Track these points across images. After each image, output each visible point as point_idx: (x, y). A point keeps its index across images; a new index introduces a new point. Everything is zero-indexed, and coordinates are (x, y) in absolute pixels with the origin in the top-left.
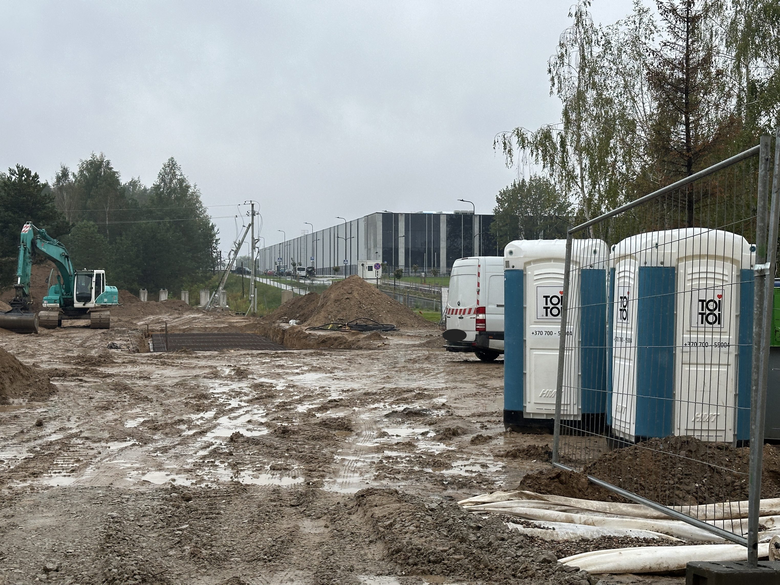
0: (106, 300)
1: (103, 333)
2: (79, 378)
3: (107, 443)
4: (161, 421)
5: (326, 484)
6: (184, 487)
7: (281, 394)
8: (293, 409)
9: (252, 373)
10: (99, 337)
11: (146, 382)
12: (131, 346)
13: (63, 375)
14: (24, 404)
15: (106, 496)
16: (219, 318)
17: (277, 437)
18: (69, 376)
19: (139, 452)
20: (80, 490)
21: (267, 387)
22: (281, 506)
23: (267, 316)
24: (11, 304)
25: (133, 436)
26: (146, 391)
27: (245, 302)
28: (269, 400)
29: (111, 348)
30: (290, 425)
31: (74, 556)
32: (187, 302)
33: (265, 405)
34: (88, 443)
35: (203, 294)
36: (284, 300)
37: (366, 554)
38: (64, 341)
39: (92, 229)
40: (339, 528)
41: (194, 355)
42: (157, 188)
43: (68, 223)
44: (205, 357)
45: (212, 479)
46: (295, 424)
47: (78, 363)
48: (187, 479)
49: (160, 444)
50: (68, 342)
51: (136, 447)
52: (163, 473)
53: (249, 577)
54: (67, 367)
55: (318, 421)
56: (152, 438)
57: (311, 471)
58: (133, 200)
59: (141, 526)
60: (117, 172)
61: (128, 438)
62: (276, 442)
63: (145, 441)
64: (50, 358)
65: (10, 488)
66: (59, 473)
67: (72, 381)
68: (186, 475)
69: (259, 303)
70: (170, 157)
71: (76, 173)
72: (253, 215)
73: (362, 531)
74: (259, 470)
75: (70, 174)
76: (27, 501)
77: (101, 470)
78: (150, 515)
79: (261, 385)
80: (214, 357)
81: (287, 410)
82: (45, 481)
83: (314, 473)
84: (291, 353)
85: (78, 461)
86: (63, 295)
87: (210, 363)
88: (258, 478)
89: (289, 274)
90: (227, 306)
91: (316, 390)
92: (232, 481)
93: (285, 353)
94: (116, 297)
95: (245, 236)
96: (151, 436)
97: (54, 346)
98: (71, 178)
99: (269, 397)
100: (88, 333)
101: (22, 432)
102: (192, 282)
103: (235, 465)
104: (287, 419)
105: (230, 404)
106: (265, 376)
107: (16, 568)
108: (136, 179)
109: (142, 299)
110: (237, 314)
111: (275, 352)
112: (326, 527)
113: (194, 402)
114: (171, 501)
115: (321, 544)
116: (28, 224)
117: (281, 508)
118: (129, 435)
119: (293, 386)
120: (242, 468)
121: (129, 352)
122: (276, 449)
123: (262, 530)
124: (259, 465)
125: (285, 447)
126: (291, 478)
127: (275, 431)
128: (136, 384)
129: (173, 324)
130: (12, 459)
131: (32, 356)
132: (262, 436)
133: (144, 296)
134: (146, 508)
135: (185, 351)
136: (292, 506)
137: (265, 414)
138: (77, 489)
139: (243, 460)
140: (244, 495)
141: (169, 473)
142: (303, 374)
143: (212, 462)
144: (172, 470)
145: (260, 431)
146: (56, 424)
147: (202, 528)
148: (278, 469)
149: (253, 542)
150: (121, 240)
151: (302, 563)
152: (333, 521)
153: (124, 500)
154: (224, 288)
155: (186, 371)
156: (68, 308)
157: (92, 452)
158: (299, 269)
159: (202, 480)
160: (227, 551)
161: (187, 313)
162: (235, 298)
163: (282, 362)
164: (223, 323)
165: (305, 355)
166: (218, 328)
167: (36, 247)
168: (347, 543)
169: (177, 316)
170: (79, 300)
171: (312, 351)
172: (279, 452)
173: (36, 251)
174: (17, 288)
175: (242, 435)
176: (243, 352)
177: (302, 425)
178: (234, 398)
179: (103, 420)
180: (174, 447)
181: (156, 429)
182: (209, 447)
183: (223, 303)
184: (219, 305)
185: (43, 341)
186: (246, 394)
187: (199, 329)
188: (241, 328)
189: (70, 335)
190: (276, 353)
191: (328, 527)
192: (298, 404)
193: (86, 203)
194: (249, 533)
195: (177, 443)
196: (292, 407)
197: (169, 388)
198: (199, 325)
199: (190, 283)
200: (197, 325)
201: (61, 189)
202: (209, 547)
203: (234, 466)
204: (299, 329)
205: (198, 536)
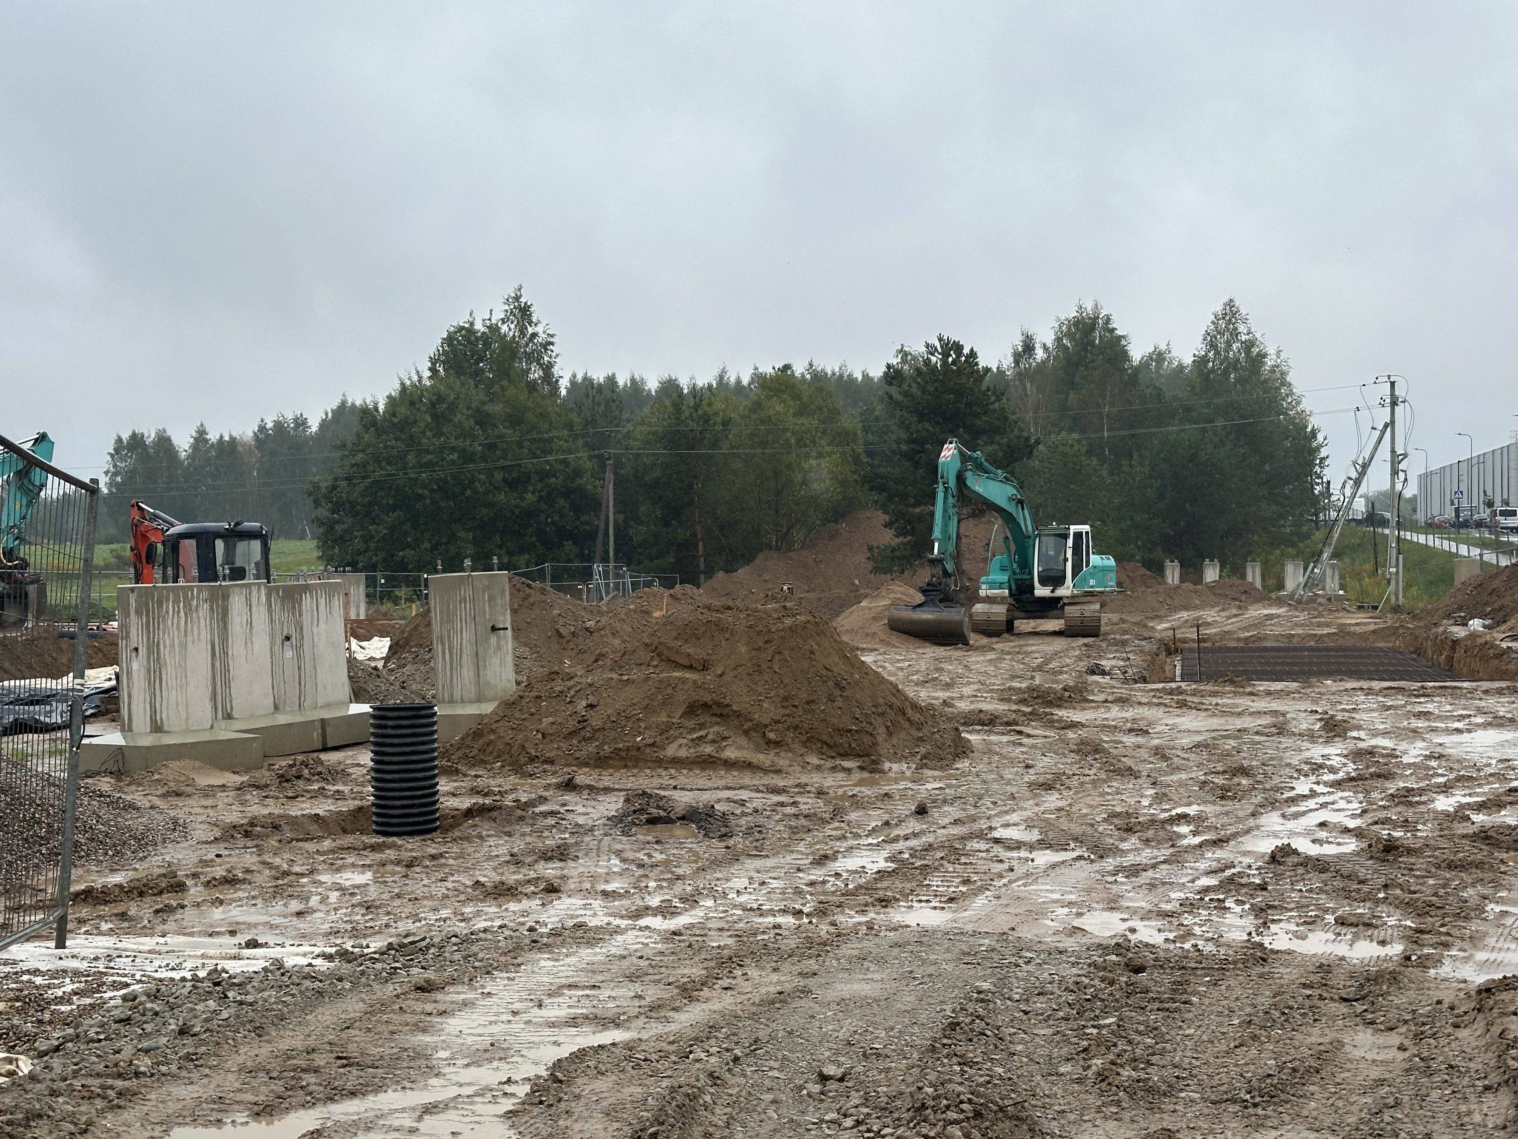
0: (1092, 582)
1: (1086, 645)
2: (1018, 728)
3: (1031, 852)
4: (1145, 815)
5: (1446, 961)
6: (1147, 945)
7: (1408, 773)
8: (1424, 803)
9: (1359, 728)
10: (1077, 653)
11: (1140, 740)
12: (1130, 671)
13: (988, 721)
14: (908, 773)
15: (992, 950)
16: (1320, 615)
17: (1371, 858)
18: (1001, 724)
19: (1084, 872)
20: (952, 935)
21: (1383, 756)
22: (1321, 998)
23: (1422, 611)
24: (924, 591)
25: (1081, 842)
26: (1133, 757)
27: (1378, 584)
28: (1378, 783)
29: (1093, 673)
30: (1409, 835)
31: (878, 1055)
32: (1258, 584)
33: (1367, 792)
34: (998, 850)
35: (1290, 569)
36: (1462, 576)
37: (1469, 1113)
38: (1012, 660)
39: (1076, 448)
40: (1426, 1054)
41: (1249, 689)
42: (1200, 362)
43: (1027, 439)
44: (1269, 693)
45: (1210, 935)
46: (1419, 834)
47: (1023, 701)
48: (1159, 931)
49: (1130, 860)
50: (1018, 661)
51: (1083, 862)
52: (1118, 915)
53: (1199, 1133)
54: (1002, 707)
55: (1470, 830)
56: (1117, 847)
57: (1422, 932)
58: (1156, 388)
59: (1026, 1013)
60: (1124, 337)
61: (1072, 845)
62: (1365, 869)
63: (1101, 852)
64: (979, 690)
65: (833, 924)
66: (928, 901)
67: (1003, 734)
68: (1159, 923)
69: (1408, 586)
70: (1226, 300)
71: (1049, 344)
72: (1394, 404)
73: (1471, 1065)
74: (1310, 923)
75: (1037, 346)
76: (849, 950)
77: (1002, 901)
78: (1052, 994)
79: (1371, 752)
80: (1288, 694)
81: (1411, 804)
82: (899, 915)
83: (1427, 936)
84: (1455, 687)
85: (966, 882)
86: (1014, 573)
87: (1275, 705)
88: (1304, 938)
89: (1480, 524)
90: (1341, 592)
91: (1490, 765)
92: (1249, 940)
93: (1441, 687)
94: (1113, 575)
95: (1375, 449)
96: (1117, 843)
97: (991, 669)
98: (1040, 354)
99: (1379, 776)
100: (1059, 644)
101: (887, 823)
102: (1272, 544)
103: (1262, 910)
104: (1405, 824)
105: (1293, 788)
106: (1385, 734)
107: (771, 1069)
108: (1163, 347)
109: (1170, 581)
110: (1360, 607)
111: (1419, 684)
112: (1402, 1048)
113: (1219, 780)
114: (1105, 969)
115: (1381, 1082)
116: (951, 443)
117: (1320, 1003)
118: (1076, 839)
119: (1440, 756)
120: (1275, 918)
121: (1126, 681)
122: (1362, 882)
123: (1263, 1043)
124: (1313, 913)
125: (1382, 880)
126: (1375, 943)
127: (1370, 846)
128: (1121, 742)
129: (1225, 629)
130: (856, 872)
131: (948, 686)
132: (1339, 856)
133: (1173, 574)
134: (1049, 978)
135: (1232, 682)
136: (1345, 1000)
137: (1359, 812)
138: (947, 933)
139: (1283, 900)
140: (1259, 969)
141: (1126, 917)
142: (1469, 731)
143: (1219, 900)
144: (1134, 912)
145: (1339, 844)
146: (953, 812)
147: (1142, 1028)
148: (1351, 925)
149: (1236, 1065)
150: (1131, 466)
151: (1321, 1117)
152: (1419, 1037)
153: (1020, 961)
154: (1335, 555)
155: (1222, 721)
156: (1024, 597)
157: (997, 868)
158: (1504, 513)
159: (1189, 934)
160: (1177, 1077)
161: (1256, 606)
162: (1357, 576)
163: (1430, 707)
164: (1328, 625)
165: (1486, 692)
166: (1315, 635)
167: (965, 485)
168: (1435, 1085)
169: (1235, 611)
170: (1044, 582)
171: (1503, 684)
172: (1365, 888)
173: (965, 492)
174: (934, 562)
175: (1295, 852)
176: (1350, 685)
177: (1433, 838)
178: (1306, 775)
179: (1036, 809)
180: (1154, 867)
181: (1129, 830)
182: (1222, 871)
183: (1332, 585)
184: (1323, 589)
185: (976, 660)
186: (1333, 770)
187: (1276, 638)
188: (1363, 636)
189: (1025, 649)
190: (1423, 687)
191: (1405, 1050)
192: (1439, 793)
193: (1066, 399)
194: (1232, 1045)
195: (1162, 859)
196: (1424, 798)
197: (1179, 753)
198: (1278, 631)
199: (1266, 548)
200: (1274, 630)
201: (1021, 375)
202: (1142, 1066)
203: (1259, 911)
204: (1488, 637)
205: (1130, 1042)
